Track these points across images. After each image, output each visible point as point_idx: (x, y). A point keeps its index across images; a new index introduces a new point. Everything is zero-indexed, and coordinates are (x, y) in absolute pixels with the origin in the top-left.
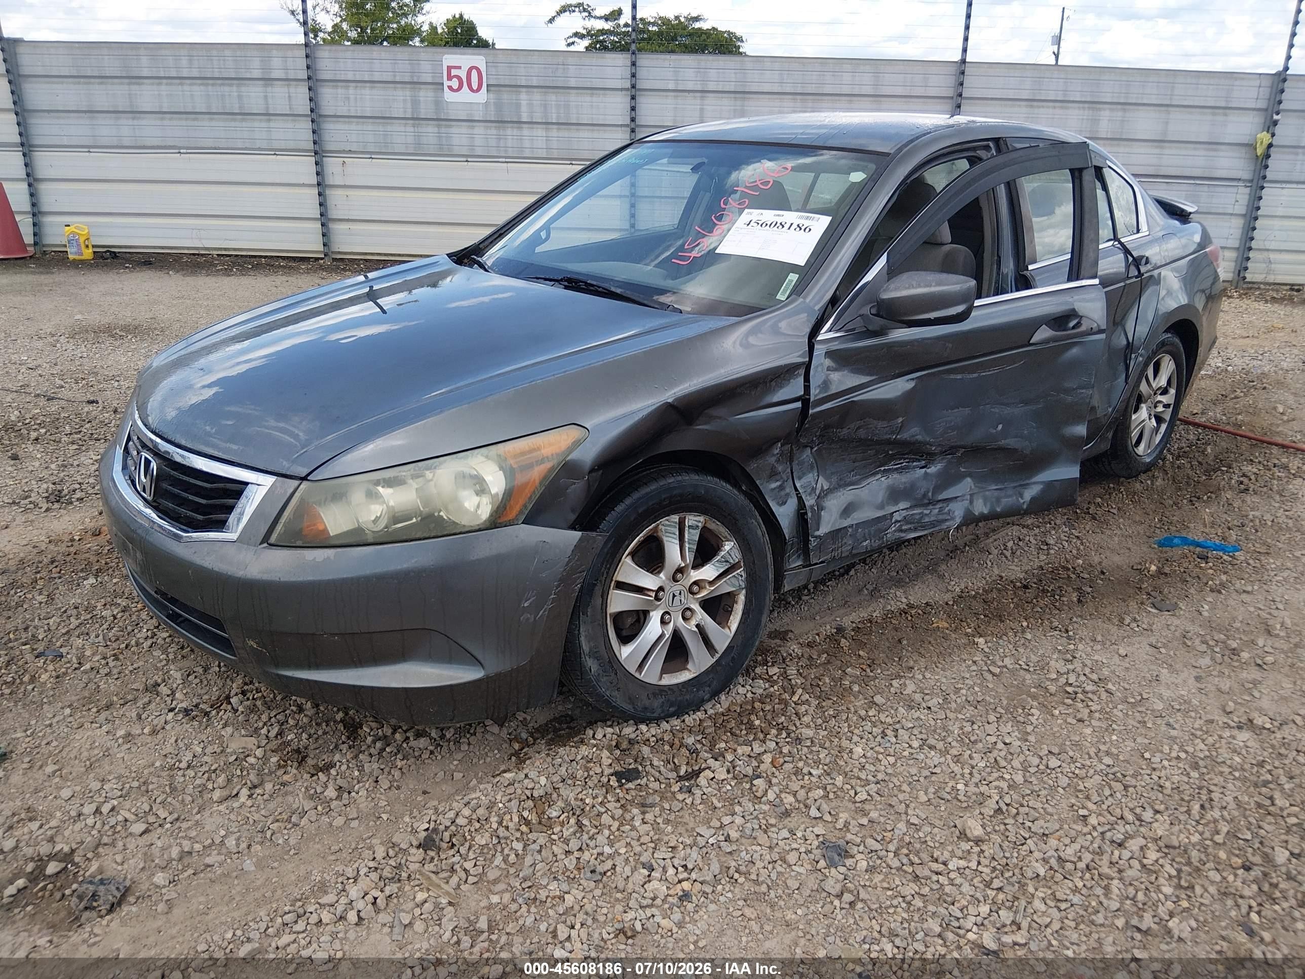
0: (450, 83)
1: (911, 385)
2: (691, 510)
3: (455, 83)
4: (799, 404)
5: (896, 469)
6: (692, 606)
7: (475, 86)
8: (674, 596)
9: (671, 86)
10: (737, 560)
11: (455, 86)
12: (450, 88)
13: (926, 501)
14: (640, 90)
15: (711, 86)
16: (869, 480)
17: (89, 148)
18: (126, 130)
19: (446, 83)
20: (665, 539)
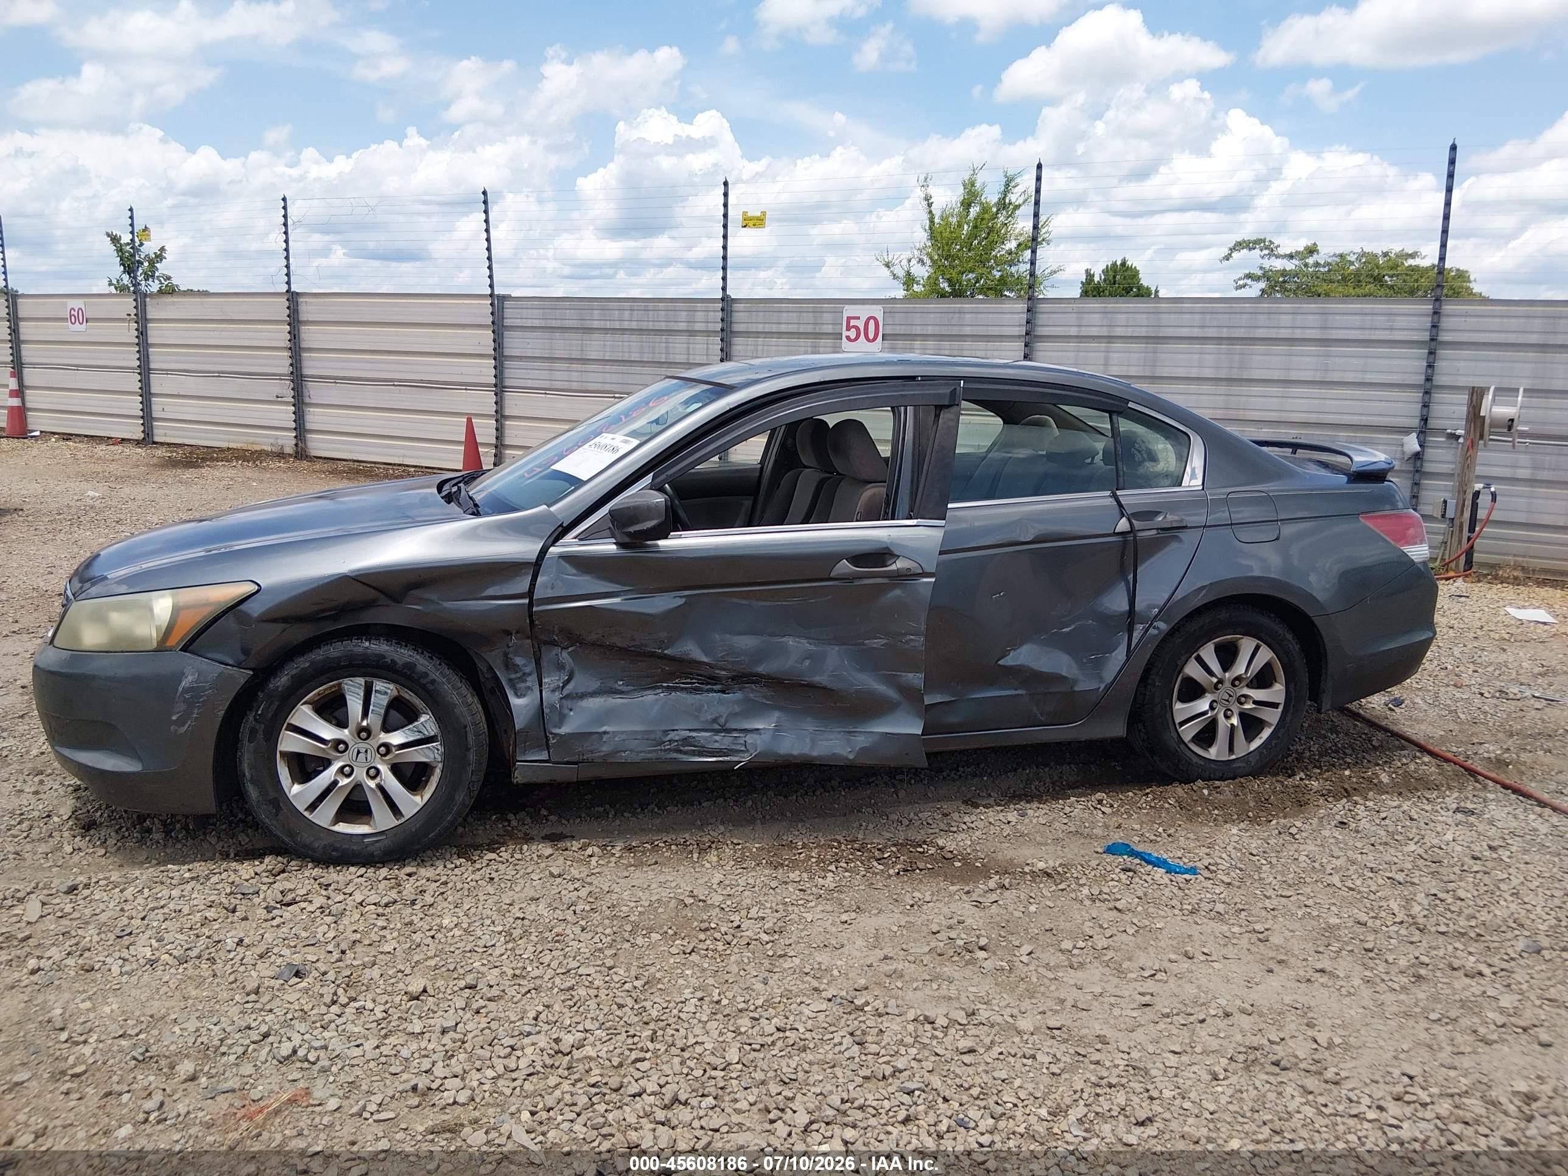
0: (848, 333)
1: (681, 601)
2: (380, 677)
3: (852, 334)
4: (526, 601)
5: (686, 689)
6: (380, 767)
7: (871, 336)
8: (359, 752)
9: (1073, 331)
10: (432, 734)
11: (853, 337)
12: (848, 338)
13: (717, 727)
14: (1035, 336)
15: (1119, 331)
16: (645, 693)
17: (546, 390)
18: (574, 376)
19: (845, 333)
20: (348, 697)
